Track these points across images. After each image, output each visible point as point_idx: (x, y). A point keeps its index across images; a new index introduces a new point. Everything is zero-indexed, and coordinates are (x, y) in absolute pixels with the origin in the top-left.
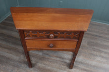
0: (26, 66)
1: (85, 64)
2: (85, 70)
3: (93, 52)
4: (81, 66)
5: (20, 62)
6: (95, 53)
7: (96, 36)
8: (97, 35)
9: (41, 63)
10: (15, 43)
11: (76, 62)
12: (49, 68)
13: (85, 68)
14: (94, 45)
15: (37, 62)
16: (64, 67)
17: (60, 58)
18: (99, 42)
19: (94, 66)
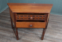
0: (15, 39)
1: (51, 37)
3: (55, 31)
4: (48, 38)
5: (11, 37)
8: (57, 21)
10: (7, 27)
11: (45, 36)
12: (29, 40)
13: (51, 40)
14: (55, 27)
16: (38, 39)
17: (35, 34)
18: (58, 25)
19: (56, 39)
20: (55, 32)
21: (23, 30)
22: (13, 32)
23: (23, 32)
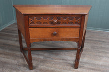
1: (91, 64)
2: (92, 69)
4: (86, 66)
5: (19, 65)
6: (100, 54)
7: (99, 41)
9: (43, 65)
10: (12, 50)
11: (81, 62)
12: (52, 69)
13: (92, 67)
14: (98, 49)
15: (38, 65)
16: (69, 67)
18: (103, 46)
20: (98, 56)
21: (41, 54)
22: (22, 58)
23: (41, 57)
